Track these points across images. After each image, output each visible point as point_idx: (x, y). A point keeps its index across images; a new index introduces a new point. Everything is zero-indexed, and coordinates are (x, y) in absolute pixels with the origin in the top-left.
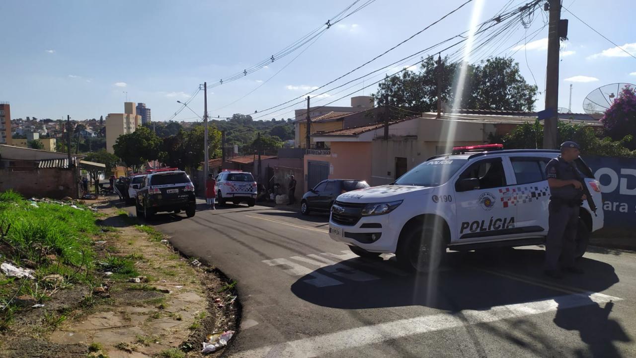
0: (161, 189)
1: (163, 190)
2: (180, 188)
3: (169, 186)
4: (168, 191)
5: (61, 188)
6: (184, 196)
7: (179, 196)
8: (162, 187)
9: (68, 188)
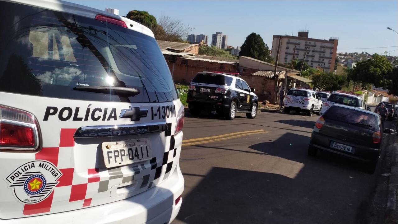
0: (196, 87)
1: (198, 88)
2: (213, 89)
3: (204, 85)
4: (202, 90)
5: (265, 93)
6: (214, 97)
7: (209, 96)
8: (198, 85)
9: (270, 94)
